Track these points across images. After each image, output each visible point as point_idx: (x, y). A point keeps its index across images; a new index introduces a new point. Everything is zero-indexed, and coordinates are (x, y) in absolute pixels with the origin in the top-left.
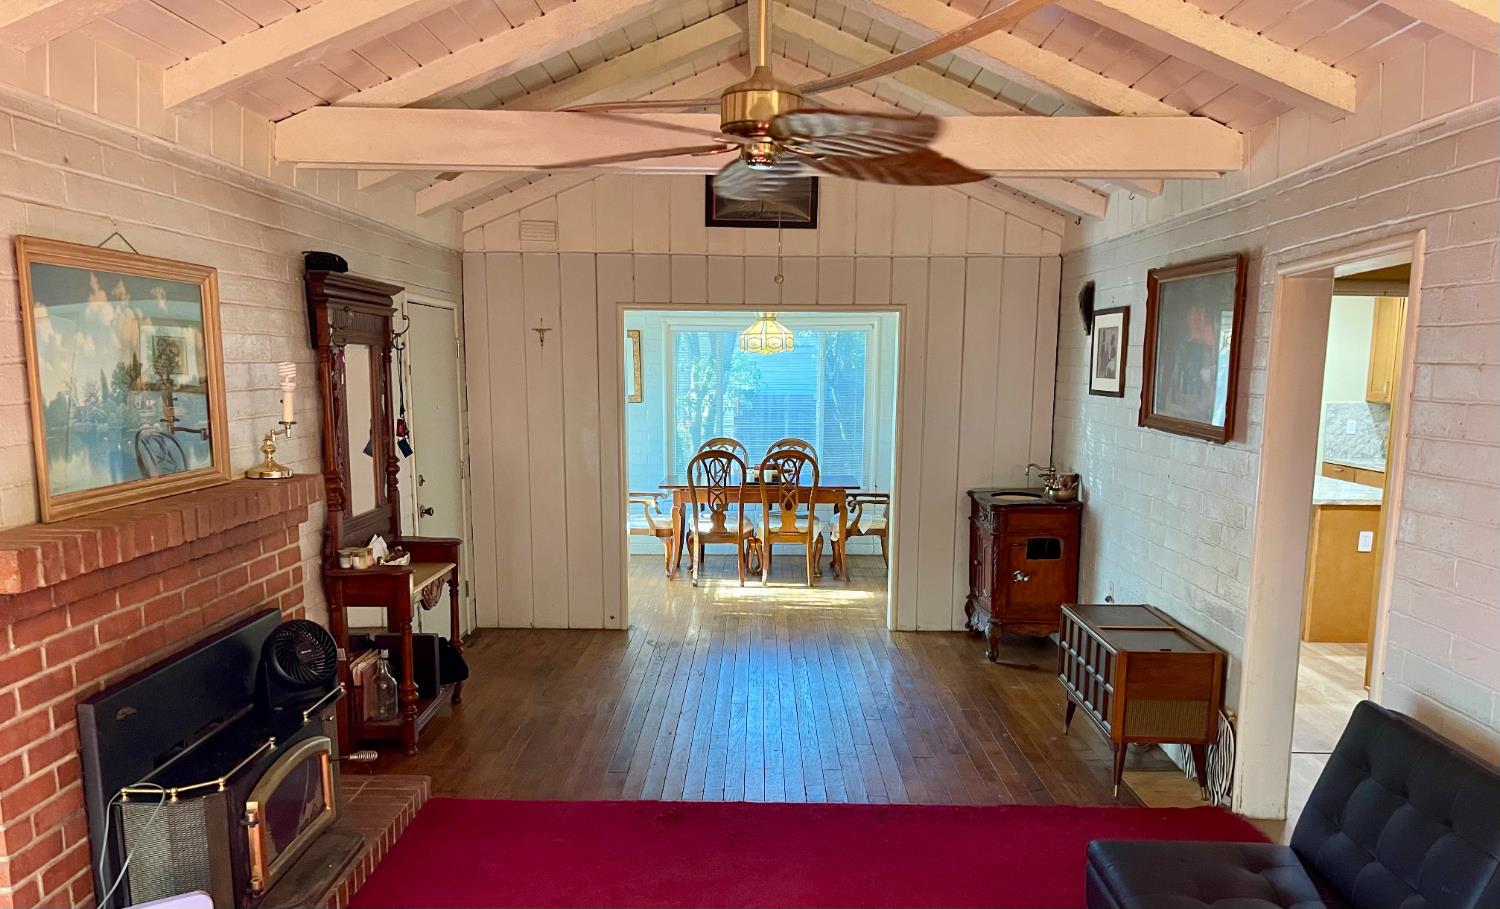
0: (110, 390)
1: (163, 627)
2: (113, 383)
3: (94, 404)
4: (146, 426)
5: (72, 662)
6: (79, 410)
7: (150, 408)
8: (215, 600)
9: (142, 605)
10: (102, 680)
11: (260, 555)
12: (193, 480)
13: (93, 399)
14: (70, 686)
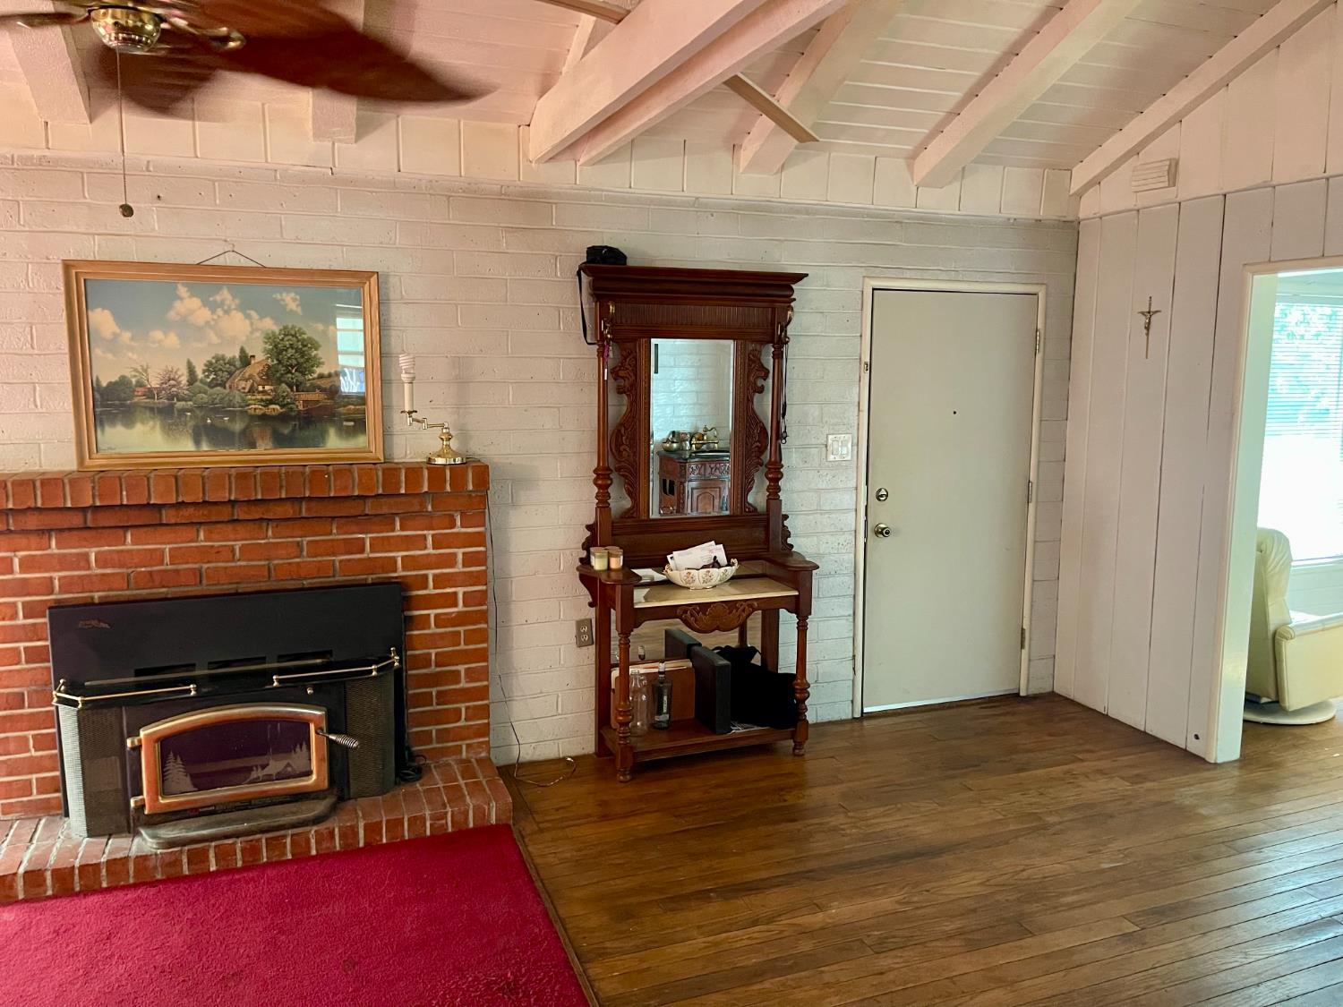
0: (200, 375)
1: (200, 570)
2: (204, 372)
3: (174, 386)
4: (253, 406)
5: (56, 575)
6: (150, 390)
7: (264, 392)
8: (298, 560)
9: (167, 547)
10: (96, 595)
11: (393, 530)
12: (321, 456)
13: (172, 382)
14: (52, 593)
